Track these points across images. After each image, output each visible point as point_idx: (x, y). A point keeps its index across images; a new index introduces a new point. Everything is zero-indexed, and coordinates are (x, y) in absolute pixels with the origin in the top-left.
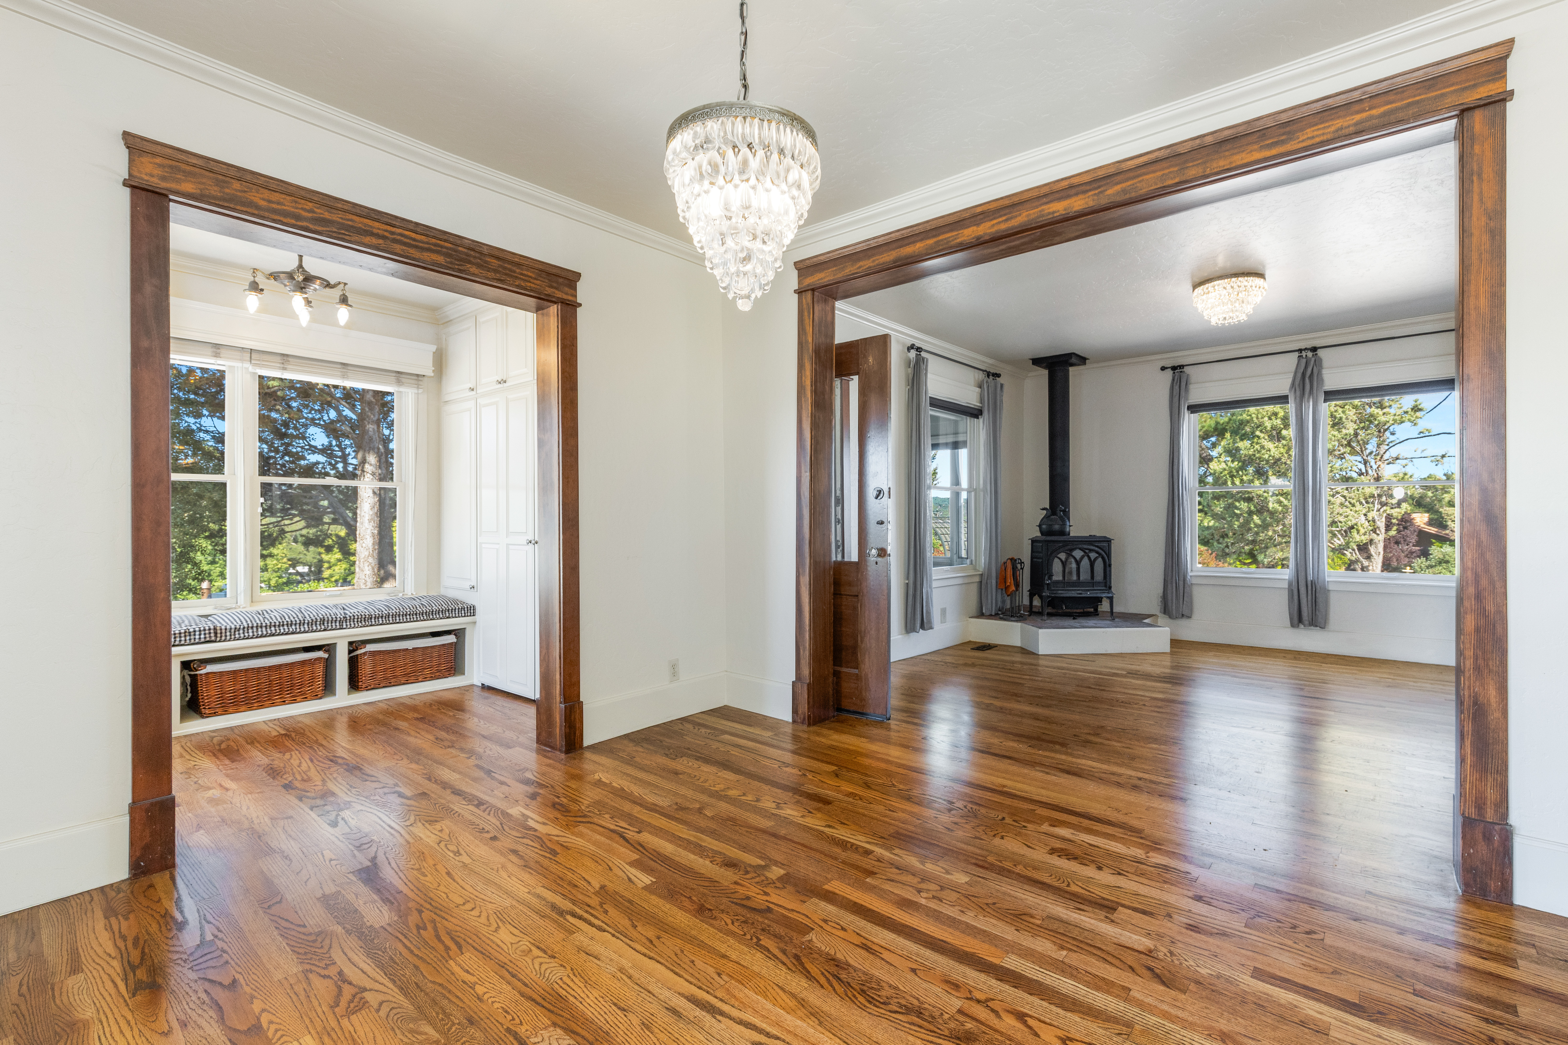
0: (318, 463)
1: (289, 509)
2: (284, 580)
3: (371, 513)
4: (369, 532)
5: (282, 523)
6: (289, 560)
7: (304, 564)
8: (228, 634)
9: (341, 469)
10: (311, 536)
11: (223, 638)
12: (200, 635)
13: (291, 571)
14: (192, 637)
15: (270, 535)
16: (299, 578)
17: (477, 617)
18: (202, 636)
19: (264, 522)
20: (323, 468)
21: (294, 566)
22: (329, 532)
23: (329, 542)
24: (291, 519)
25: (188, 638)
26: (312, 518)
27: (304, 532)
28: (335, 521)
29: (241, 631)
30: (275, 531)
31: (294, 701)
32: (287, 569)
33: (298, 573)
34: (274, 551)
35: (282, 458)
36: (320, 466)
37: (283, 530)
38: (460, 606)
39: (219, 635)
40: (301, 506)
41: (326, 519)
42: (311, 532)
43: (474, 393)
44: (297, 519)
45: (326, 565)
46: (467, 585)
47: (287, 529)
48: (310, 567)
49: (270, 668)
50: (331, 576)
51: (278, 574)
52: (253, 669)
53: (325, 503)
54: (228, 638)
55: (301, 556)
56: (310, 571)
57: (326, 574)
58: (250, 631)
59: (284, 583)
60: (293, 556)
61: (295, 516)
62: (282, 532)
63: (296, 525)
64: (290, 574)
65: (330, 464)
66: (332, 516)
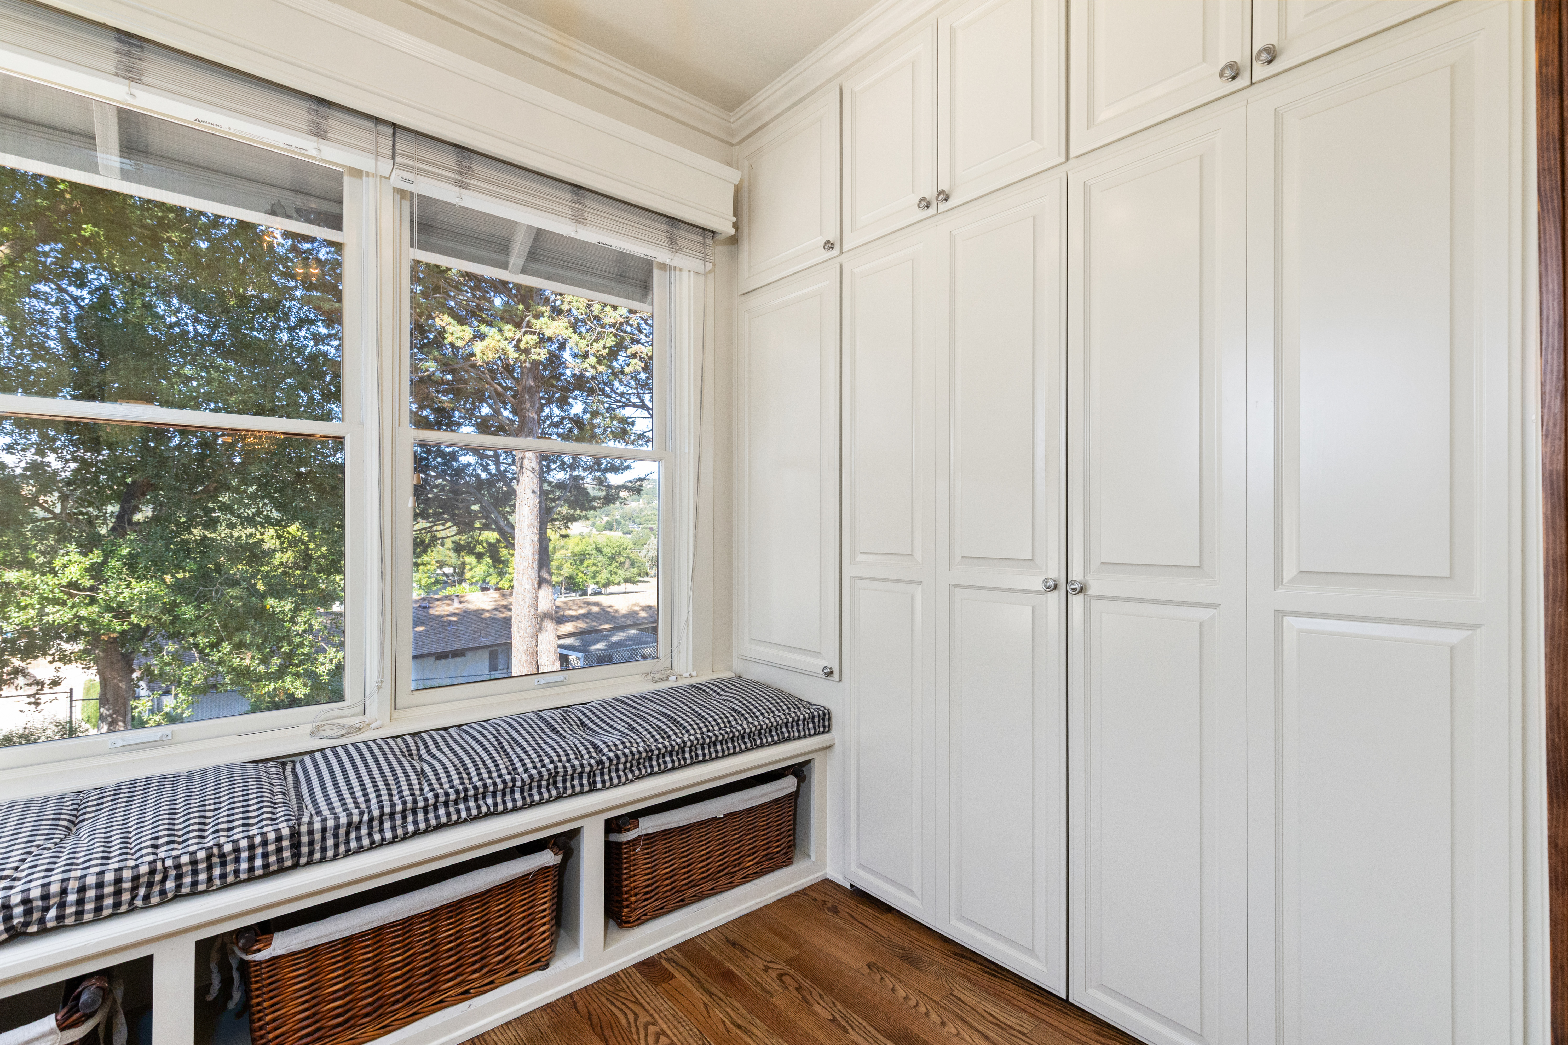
0: (469, 465)
1: (441, 513)
2: (433, 580)
3: (531, 517)
4: (528, 539)
5: (435, 528)
6: (437, 562)
7: (449, 566)
8: (330, 842)
9: (494, 471)
10: (462, 542)
11: (317, 856)
12: (251, 859)
13: (439, 571)
14: (230, 868)
15: (423, 541)
16: (445, 578)
17: (835, 735)
18: (258, 862)
19: (417, 527)
20: (474, 469)
21: (441, 567)
22: (481, 538)
23: (479, 549)
24: (443, 524)
25: (217, 872)
26: (464, 523)
27: (457, 538)
28: (486, 527)
29: (364, 831)
30: (427, 538)
31: (491, 986)
32: (435, 570)
33: (445, 574)
34: (425, 558)
35: (434, 459)
36: (471, 468)
37: (435, 536)
38: (804, 713)
39: (305, 850)
40: (453, 510)
41: (477, 525)
42: (463, 538)
43: (835, 252)
44: (449, 524)
45: (468, 567)
46: (818, 664)
47: (439, 535)
48: (455, 568)
49: (434, 915)
50: (473, 577)
51: (428, 575)
52: (393, 925)
53: (475, 508)
54: (330, 853)
55: (447, 558)
56: (455, 572)
57: (468, 575)
58: (387, 825)
59: (433, 583)
60: (440, 559)
61: (447, 521)
62: (434, 538)
63: (448, 531)
64: (437, 575)
65: (482, 465)
66: (483, 521)
